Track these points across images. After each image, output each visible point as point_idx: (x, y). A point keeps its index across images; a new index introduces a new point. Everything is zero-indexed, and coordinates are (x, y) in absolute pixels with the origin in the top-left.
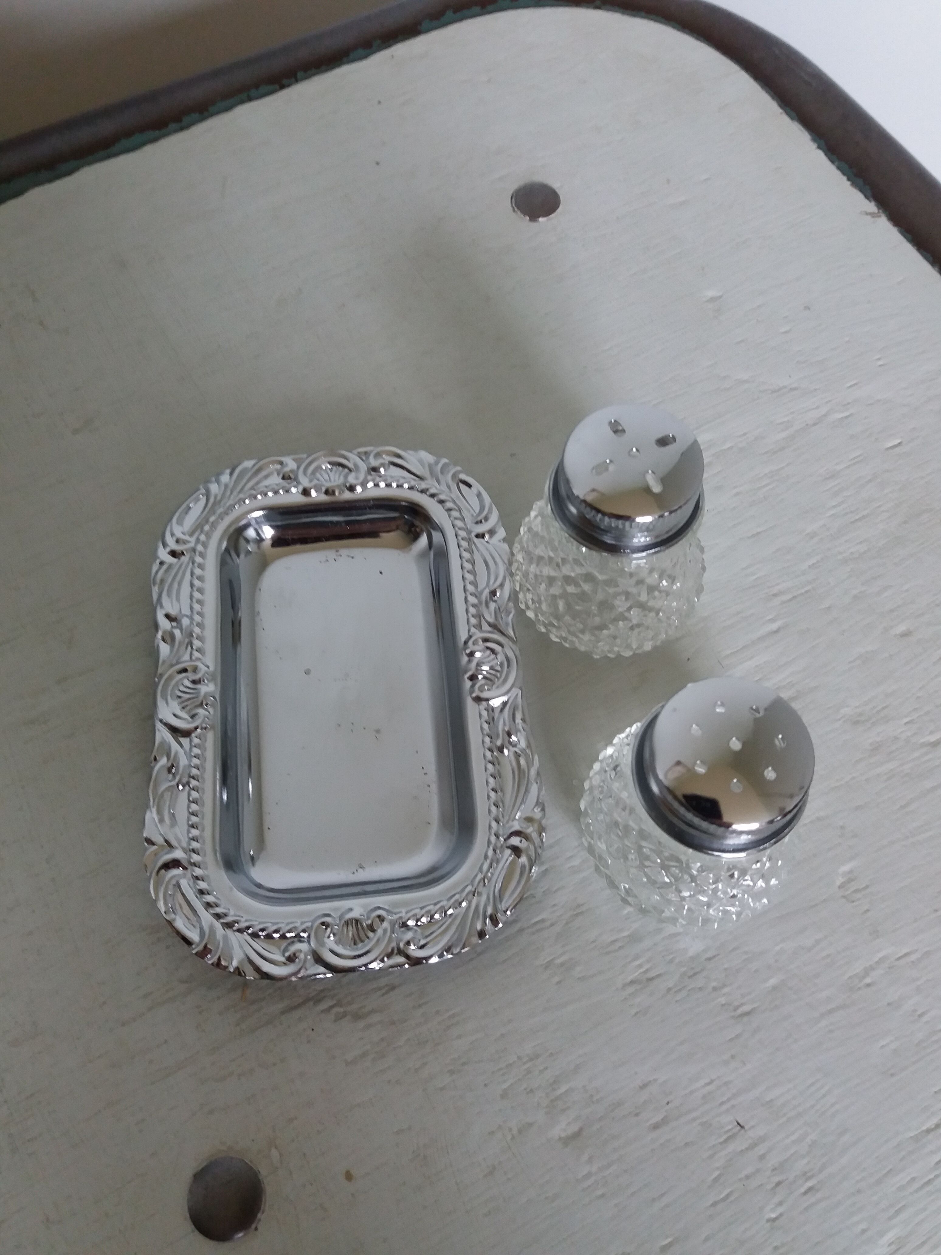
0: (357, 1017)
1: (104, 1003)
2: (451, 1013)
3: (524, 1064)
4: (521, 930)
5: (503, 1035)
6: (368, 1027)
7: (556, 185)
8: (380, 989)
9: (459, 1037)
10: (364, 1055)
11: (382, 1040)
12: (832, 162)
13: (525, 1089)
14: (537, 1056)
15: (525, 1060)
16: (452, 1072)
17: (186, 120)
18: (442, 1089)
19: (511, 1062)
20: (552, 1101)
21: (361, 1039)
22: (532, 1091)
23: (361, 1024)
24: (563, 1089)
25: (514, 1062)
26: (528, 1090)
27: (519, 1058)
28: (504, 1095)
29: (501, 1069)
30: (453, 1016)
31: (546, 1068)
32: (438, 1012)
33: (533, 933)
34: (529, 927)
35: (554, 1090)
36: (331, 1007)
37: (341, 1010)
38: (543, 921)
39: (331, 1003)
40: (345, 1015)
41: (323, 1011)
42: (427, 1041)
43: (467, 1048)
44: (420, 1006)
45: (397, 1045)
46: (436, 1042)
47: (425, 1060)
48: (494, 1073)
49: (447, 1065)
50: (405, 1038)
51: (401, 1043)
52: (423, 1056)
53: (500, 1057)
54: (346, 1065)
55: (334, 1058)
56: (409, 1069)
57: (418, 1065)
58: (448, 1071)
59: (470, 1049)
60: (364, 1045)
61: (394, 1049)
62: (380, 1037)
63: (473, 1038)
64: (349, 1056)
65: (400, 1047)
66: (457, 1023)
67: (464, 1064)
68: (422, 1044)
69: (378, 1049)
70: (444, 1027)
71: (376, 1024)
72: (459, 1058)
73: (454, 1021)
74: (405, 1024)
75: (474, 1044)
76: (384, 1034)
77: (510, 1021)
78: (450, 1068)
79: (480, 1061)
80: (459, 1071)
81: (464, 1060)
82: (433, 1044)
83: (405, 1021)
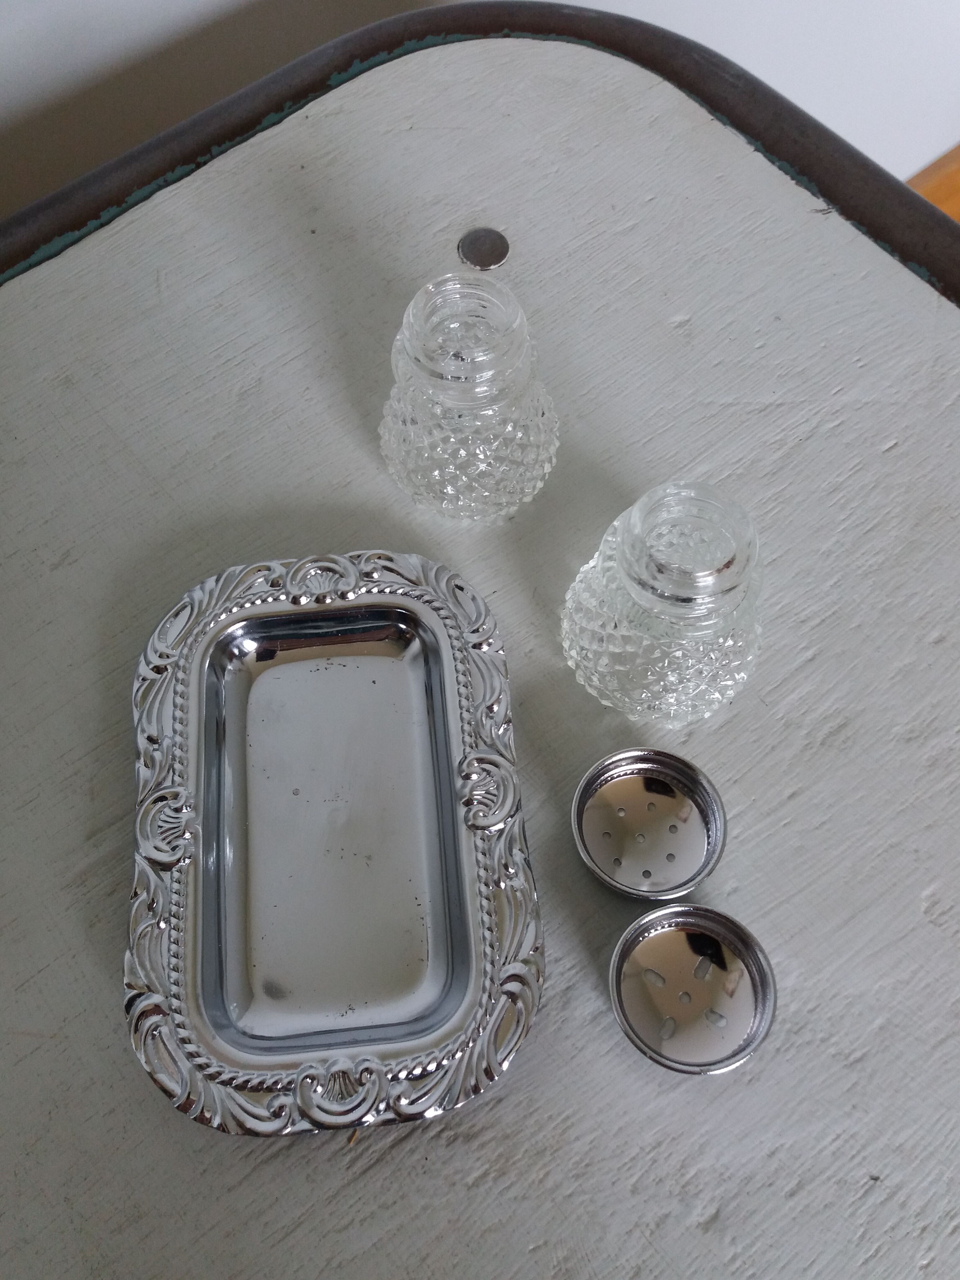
0: (469, 1138)
2: (564, 1116)
3: (649, 1153)
5: (620, 1129)
6: (482, 1146)
7: (500, 229)
8: (487, 1104)
9: (577, 1139)
10: (485, 1174)
11: (500, 1156)
12: (773, 163)
13: (654, 1180)
14: (659, 1144)
15: (647, 1150)
16: (577, 1177)
17: (105, 216)
18: (570, 1196)
19: (633, 1154)
20: (683, 1187)
21: (478, 1159)
22: (661, 1180)
23: (475, 1144)
24: (692, 1172)
25: (638, 1154)
26: (657, 1180)
27: (642, 1149)
28: (634, 1191)
29: (626, 1164)
30: (568, 1118)
31: (671, 1154)
32: (550, 1117)
35: (683, 1175)
36: (442, 1131)
37: (452, 1133)
39: (438, 1129)
40: (456, 1138)
41: (433, 1138)
42: (546, 1149)
43: (587, 1148)
44: (531, 1114)
45: (515, 1159)
46: (555, 1148)
47: (547, 1169)
48: (619, 1169)
49: (570, 1170)
50: (523, 1150)
51: (519, 1156)
52: (545, 1165)
53: (622, 1152)
54: (468, 1190)
55: (454, 1184)
56: (533, 1182)
57: (541, 1176)
58: (573, 1176)
59: (590, 1149)
60: (482, 1165)
61: (514, 1163)
62: (496, 1154)
63: (591, 1137)
64: (470, 1180)
65: (519, 1160)
66: (573, 1124)
67: (587, 1165)
68: (541, 1153)
69: (497, 1167)
70: (560, 1131)
71: (490, 1141)
72: (582, 1160)
73: (569, 1123)
74: (519, 1136)
75: (594, 1143)
76: (501, 1150)
77: (625, 1113)
78: (574, 1172)
79: (603, 1160)
80: (584, 1174)
81: (587, 1161)
82: (552, 1151)
83: (519, 1132)
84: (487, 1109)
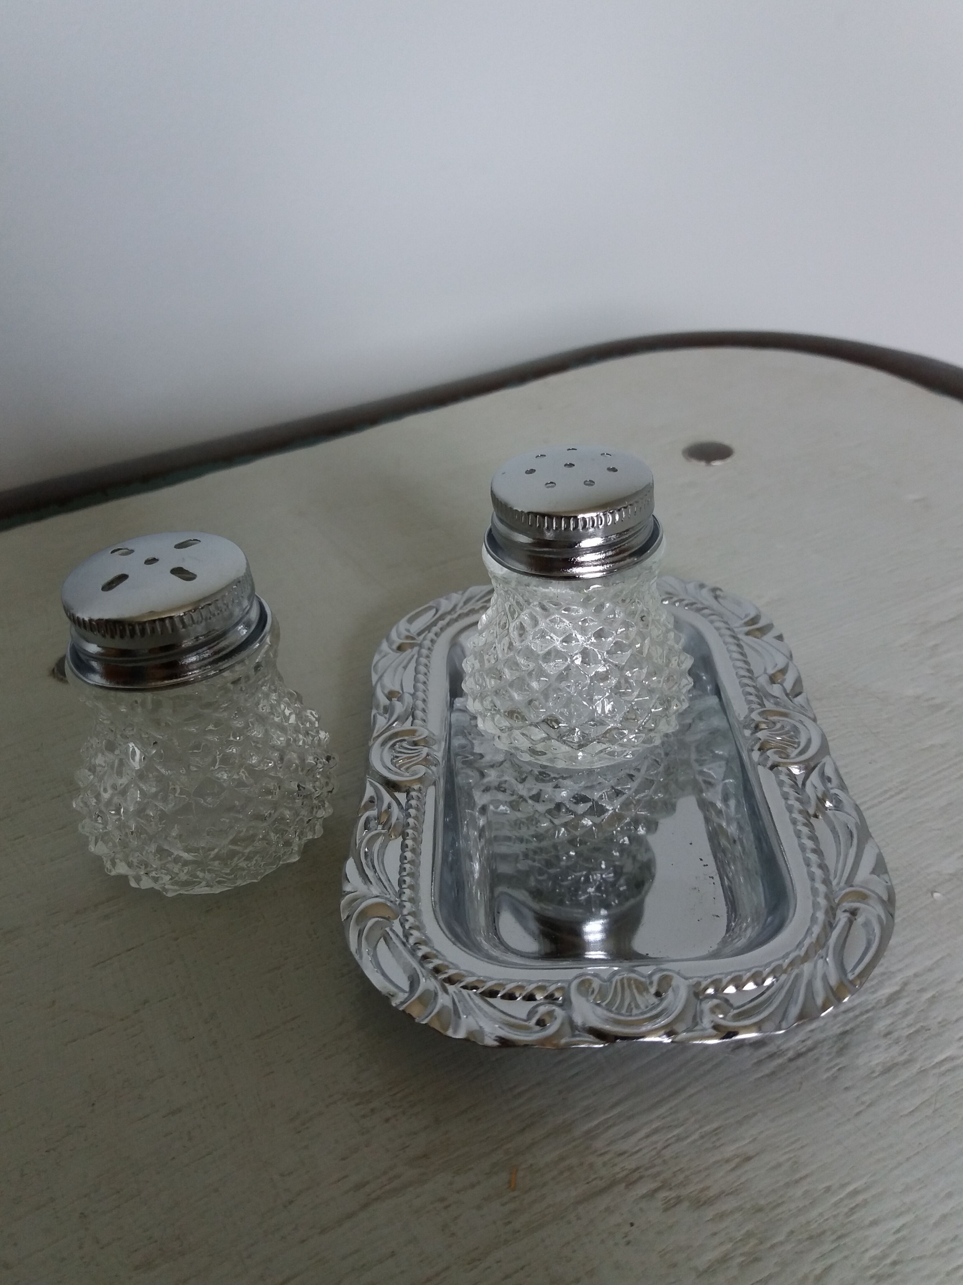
0: (699, 1203)
1: (291, 1202)
2: (850, 1188)
4: (923, 1072)
5: (944, 1217)
6: (722, 1216)
8: (728, 1161)
9: (874, 1223)
10: (724, 1259)
11: (749, 1235)
21: (715, 1234)
23: (710, 1213)
30: (856, 1193)
32: (828, 1189)
33: (943, 1074)
34: (934, 1067)
36: (656, 1191)
37: (672, 1194)
38: (951, 1059)
39: (653, 1186)
40: (679, 1200)
41: (643, 1197)
42: (823, 1233)
43: (892, 1239)
44: (797, 1182)
45: (775, 1241)
46: (839, 1233)
47: (829, 1262)
48: (948, 1274)
49: (867, 1268)
50: (786, 1229)
51: (781, 1238)
52: (823, 1256)
53: (951, 1250)
54: (698, 1277)
55: (675, 1265)
56: (806, 1277)
57: (818, 1271)
58: (872, 1277)
59: (898, 1241)
60: (722, 1244)
61: (773, 1247)
62: (743, 1231)
63: (898, 1223)
64: (702, 1262)
65: (782, 1243)
66: (865, 1203)
67: (894, 1263)
68: (815, 1238)
69: (746, 1249)
70: (846, 1210)
71: (732, 1212)
72: (884, 1256)
73: (860, 1198)
74: (779, 1210)
75: (904, 1233)
76: (749, 1226)
77: (949, 1195)
78: (872, 1272)
79: (920, 1258)
80: (890, 1276)
81: (893, 1257)
82: (834, 1237)
83: (779, 1205)
84: (729, 1167)
